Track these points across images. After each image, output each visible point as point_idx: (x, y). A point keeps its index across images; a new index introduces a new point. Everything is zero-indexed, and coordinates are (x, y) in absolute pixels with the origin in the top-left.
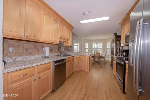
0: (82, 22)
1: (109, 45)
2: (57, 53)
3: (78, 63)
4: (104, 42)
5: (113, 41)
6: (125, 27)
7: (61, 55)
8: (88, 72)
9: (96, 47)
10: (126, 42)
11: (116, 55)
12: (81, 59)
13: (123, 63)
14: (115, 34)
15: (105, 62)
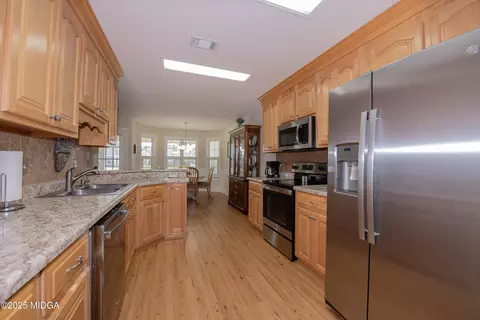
0: (170, 65)
1: (214, 149)
2: (47, 180)
3: (151, 211)
4: (202, 139)
5: (235, 139)
6: (276, 108)
7: (69, 189)
8: (183, 238)
9: (177, 154)
10: (280, 146)
11: (247, 174)
12: (160, 196)
13: (290, 192)
14: (240, 121)
15: (210, 197)
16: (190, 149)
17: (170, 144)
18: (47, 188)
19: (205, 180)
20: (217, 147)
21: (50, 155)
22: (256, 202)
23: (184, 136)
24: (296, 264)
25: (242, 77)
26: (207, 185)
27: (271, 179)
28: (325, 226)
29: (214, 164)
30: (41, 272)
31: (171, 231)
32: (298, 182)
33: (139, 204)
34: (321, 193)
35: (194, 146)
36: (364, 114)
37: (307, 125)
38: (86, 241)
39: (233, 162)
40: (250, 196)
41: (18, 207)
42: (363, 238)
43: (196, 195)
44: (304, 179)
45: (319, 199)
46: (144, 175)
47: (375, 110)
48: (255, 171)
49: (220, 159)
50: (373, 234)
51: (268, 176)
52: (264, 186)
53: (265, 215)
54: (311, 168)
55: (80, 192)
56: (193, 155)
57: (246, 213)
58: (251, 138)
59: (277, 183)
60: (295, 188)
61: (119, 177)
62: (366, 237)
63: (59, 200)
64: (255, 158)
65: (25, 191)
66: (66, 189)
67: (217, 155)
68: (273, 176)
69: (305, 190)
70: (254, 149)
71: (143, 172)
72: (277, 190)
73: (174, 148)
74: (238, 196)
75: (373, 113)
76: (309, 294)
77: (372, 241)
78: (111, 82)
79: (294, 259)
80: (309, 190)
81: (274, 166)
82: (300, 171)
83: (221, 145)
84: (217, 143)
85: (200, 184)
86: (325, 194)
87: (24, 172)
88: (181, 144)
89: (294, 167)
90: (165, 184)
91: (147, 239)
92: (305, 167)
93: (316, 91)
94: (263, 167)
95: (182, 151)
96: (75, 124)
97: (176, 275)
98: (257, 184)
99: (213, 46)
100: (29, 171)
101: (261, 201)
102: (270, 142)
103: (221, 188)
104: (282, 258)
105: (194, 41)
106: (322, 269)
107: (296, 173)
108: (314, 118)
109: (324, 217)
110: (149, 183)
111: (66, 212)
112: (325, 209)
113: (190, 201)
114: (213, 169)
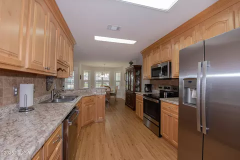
0: (97, 38)
1: (118, 76)
2: (44, 94)
3: (88, 108)
4: (112, 71)
5: (129, 72)
6: (150, 57)
7: (53, 99)
8: (104, 122)
9: (100, 79)
10: (152, 76)
11: (135, 90)
12: (93, 101)
13: (158, 101)
14: (131, 63)
15: (116, 101)
16: (106, 76)
17: (97, 75)
18: (43, 98)
19: (114, 92)
20: (120, 76)
21: (45, 83)
22: (140, 105)
23: (103, 70)
24: (161, 139)
25: (133, 42)
26: (115, 95)
27: (147, 94)
28: (177, 121)
29: (118, 84)
30: (42, 147)
31: (98, 119)
32: (162, 96)
33: (83, 105)
34: (175, 103)
35: (108, 75)
36: (200, 63)
37: (167, 66)
38: (61, 128)
39: (127, 83)
40: (137, 102)
41: (31, 109)
42: (199, 130)
43: (110, 99)
44: (165, 94)
45: (174, 106)
46: (85, 91)
47: (206, 62)
48: (139, 89)
49: (121, 82)
50: (205, 129)
51: (146, 92)
52: (144, 97)
53: (144, 112)
54: (169, 88)
55: (57, 100)
56: (108, 79)
57: (134, 109)
58: (137, 72)
59: (150, 96)
60: (161, 99)
61: (74, 92)
62: (201, 130)
63: (48, 105)
64: (139, 82)
65: (34, 101)
66: (51, 99)
67: (120, 80)
68: (148, 92)
69: (166, 101)
70: (138, 77)
71: (85, 89)
72: (150, 99)
73: (99, 76)
74: (130, 101)
75: (205, 63)
76: (168, 156)
77: (205, 132)
78: (70, 48)
79: (160, 136)
80: (168, 101)
81: (149, 86)
82: (163, 89)
83: (121, 74)
84: (120, 74)
85: (112, 94)
86: (178, 104)
87: (34, 92)
88: (102, 75)
89: (159, 87)
90: (95, 95)
91: (87, 122)
92: (165, 88)
93: (171, 47)
94: (143, 87)
95: (102, 78)
96: (55, 69)
97: (100, 141)
98: (140, 95)
99: (118, 29)
100: (36, 91)
101: (142, 104)
102: (147, 74)
103: (121, 96)
104: (154, 135)
105: (109, 27)
106: (176, 143)
107: (160, 91)
108: (170, 63)
109: (177, 116)
110: (87, 95)
111: (52, 112)
112: (178, 112)
113: (106, 102)
114: (117, 87)
